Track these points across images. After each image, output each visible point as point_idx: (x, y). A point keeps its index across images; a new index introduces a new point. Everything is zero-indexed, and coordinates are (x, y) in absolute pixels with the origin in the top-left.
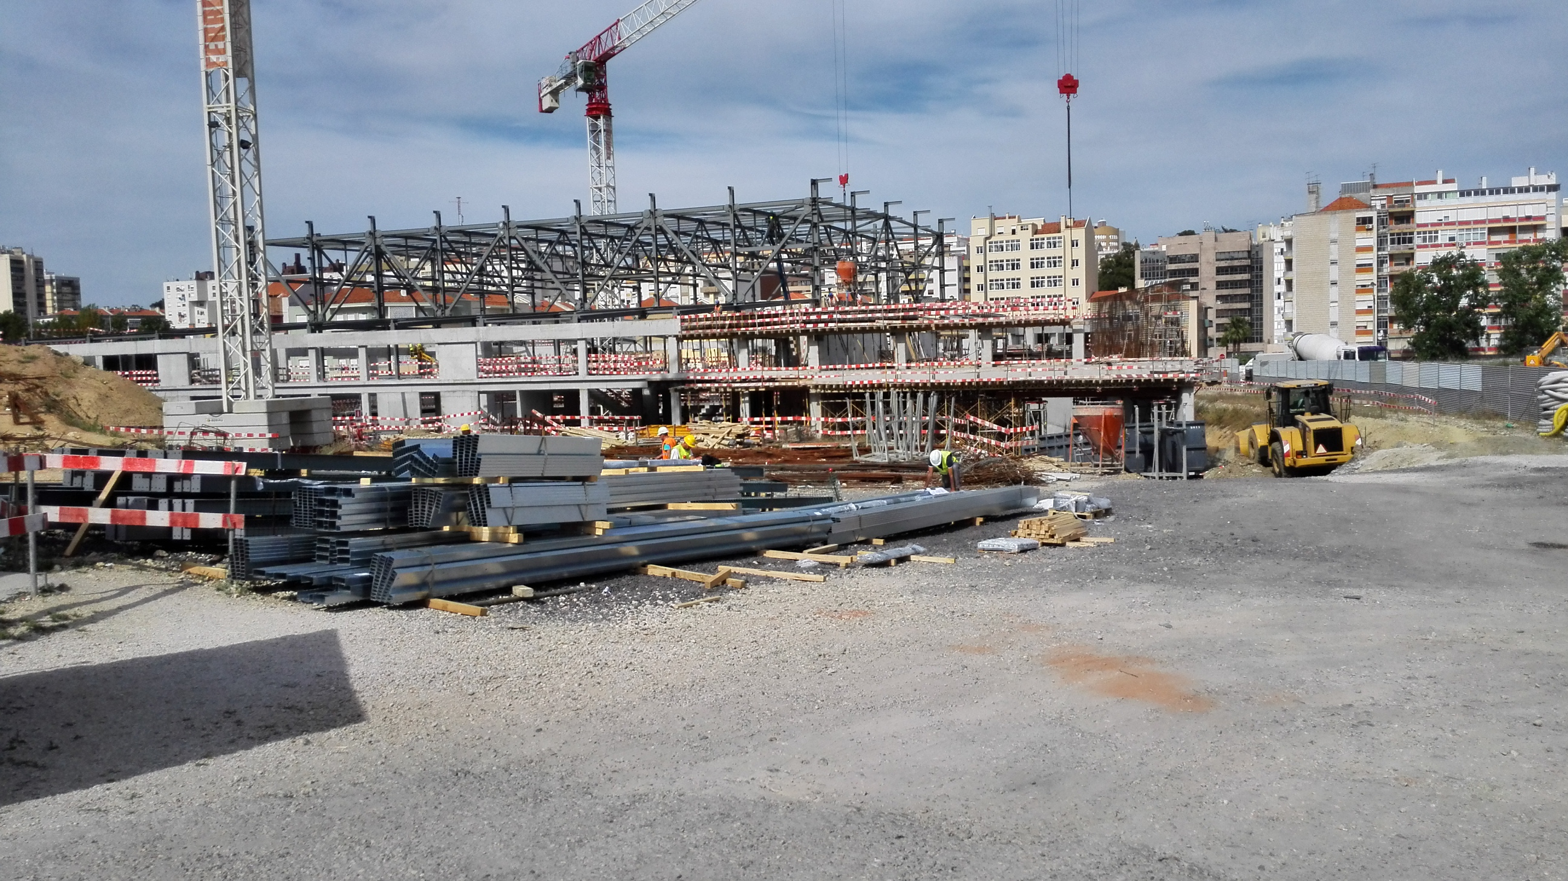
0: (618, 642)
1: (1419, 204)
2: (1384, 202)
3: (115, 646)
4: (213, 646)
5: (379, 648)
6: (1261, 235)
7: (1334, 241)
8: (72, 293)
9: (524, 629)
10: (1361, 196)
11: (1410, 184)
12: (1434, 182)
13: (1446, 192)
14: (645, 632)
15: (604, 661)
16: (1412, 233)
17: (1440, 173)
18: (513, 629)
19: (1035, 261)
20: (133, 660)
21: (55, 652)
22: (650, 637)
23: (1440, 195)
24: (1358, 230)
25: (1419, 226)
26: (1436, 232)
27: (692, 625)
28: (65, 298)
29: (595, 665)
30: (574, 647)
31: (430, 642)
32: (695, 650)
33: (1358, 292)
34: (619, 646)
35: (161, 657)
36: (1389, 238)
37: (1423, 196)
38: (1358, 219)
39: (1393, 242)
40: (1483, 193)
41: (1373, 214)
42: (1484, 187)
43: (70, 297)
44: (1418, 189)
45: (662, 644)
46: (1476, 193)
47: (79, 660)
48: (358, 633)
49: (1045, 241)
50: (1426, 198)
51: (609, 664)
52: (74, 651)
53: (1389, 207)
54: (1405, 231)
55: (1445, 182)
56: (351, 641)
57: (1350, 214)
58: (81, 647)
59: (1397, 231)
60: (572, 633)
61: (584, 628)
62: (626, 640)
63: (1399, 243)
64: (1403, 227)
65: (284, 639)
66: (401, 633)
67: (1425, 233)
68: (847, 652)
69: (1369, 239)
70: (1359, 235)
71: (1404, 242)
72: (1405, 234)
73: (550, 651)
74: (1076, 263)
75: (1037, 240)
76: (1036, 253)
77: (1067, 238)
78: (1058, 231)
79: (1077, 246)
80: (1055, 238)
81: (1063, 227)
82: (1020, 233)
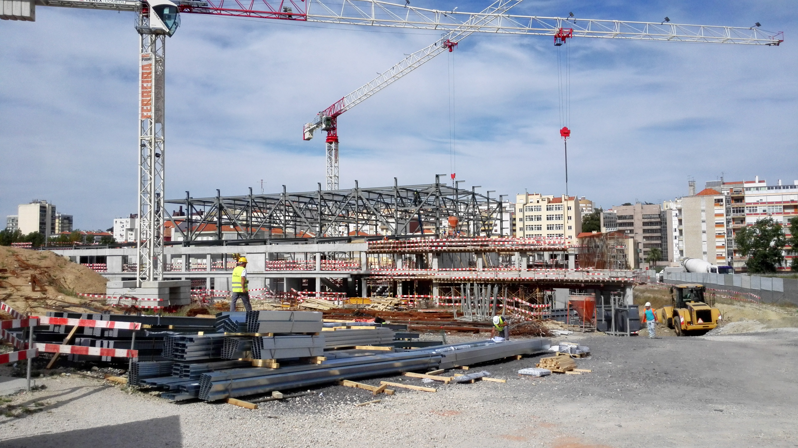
0: (325, 427)
1: (747, 193)
2: (728, 191)
3: (65, 422)
4: (115, 424)
5: (199, 428)
6: (665, 206)
7: (703, 211)
8: (69, 223)
9: (276, 418)
10: (717, 188)
11: (742, 183)
12: (754, 182)
13: (761, 187)
14: (340, 421)
15: (316, 439)
16: (744, 208)
17: (757, 177)
18: (270, 417)
19: (549, 217)
20: (74, 431)
21: (34, 426)
22: (342, 425)
23: (757, 188)
24: (715, 205)
25: (747, 204)
26: (756, 207)
27: (365, 417)
28: (65, 225)
29: (311, 442)
30: (301, 430)
31: (226, 425)
32: (365, 433)
33: (717, 237)
34: (325, 430)
35: (88, 430)
36: (732, 209)
37: (749, 189)
38: (715, 200)
39: (734, 212)
40: (780, 188)
41: (723, 198)
42: (780, 185)
43: (67, 225)
44: (746, 185)
45: (348, 429)
46: (776, 188)
47: (45, 431)
48: (190, 418)
49: (554, 207)
50: (750, 190)
51: (319, 441)
52: (44, 425)
53: (732, 194)
54: (740, 206)
55: (760, 182)
56: (186, 423)
57: (711, 197)
58: (48, 422)
59: (735, 206)
60: (301, 420)
61: (307, 418)
62: (329, 426)
63: (737, 212)
64: (739, 204)
65: (152, 420)
66: (212, 419)
67: (750, 207)
68: (446, 437)
69: (723, 210)
70: (716, 208)
71: (740, 212)
72: (740, 208)
73: (288, 432)
74: (570, 218)
75: (550, 206)
76: (549, 213)
77: (565, 206)
78: (561, 202)
79: (571, 209)
80: (559, 205)
81: (563, 200)
82: (541, 202)
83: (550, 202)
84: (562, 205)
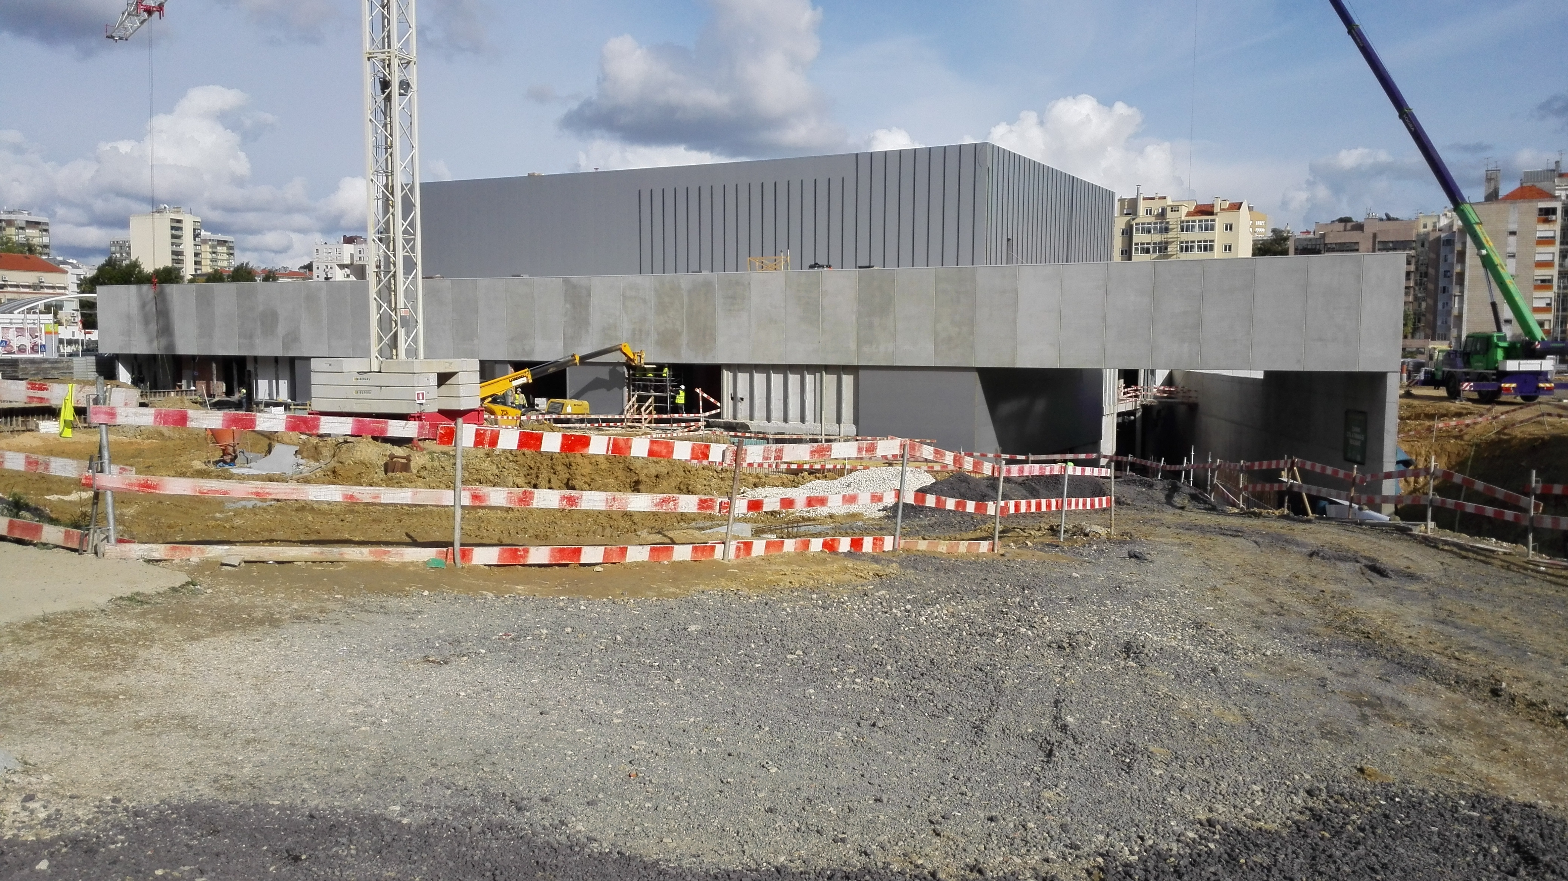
7: (1513, 233)
10: (1544, 185)
19: (1184, 244)
24: (1539, 221)
33: (1537, 288)
38: (1541, 210)
41: (1558, 205)
49: (1196, 224)
57: (1531, 204)
69: (1552, 231)
70: (1541, 227)
74: (1228, 248)
75: (1188, 222)
76: (1186, 236)
77: (1219, 221)
78: (1211, 213)
79: (1231, 229)
80: (1207, 221)
81: (1217, 209)
82: (1169, 215)
83: (1189, 214)
84: (1213, 220)
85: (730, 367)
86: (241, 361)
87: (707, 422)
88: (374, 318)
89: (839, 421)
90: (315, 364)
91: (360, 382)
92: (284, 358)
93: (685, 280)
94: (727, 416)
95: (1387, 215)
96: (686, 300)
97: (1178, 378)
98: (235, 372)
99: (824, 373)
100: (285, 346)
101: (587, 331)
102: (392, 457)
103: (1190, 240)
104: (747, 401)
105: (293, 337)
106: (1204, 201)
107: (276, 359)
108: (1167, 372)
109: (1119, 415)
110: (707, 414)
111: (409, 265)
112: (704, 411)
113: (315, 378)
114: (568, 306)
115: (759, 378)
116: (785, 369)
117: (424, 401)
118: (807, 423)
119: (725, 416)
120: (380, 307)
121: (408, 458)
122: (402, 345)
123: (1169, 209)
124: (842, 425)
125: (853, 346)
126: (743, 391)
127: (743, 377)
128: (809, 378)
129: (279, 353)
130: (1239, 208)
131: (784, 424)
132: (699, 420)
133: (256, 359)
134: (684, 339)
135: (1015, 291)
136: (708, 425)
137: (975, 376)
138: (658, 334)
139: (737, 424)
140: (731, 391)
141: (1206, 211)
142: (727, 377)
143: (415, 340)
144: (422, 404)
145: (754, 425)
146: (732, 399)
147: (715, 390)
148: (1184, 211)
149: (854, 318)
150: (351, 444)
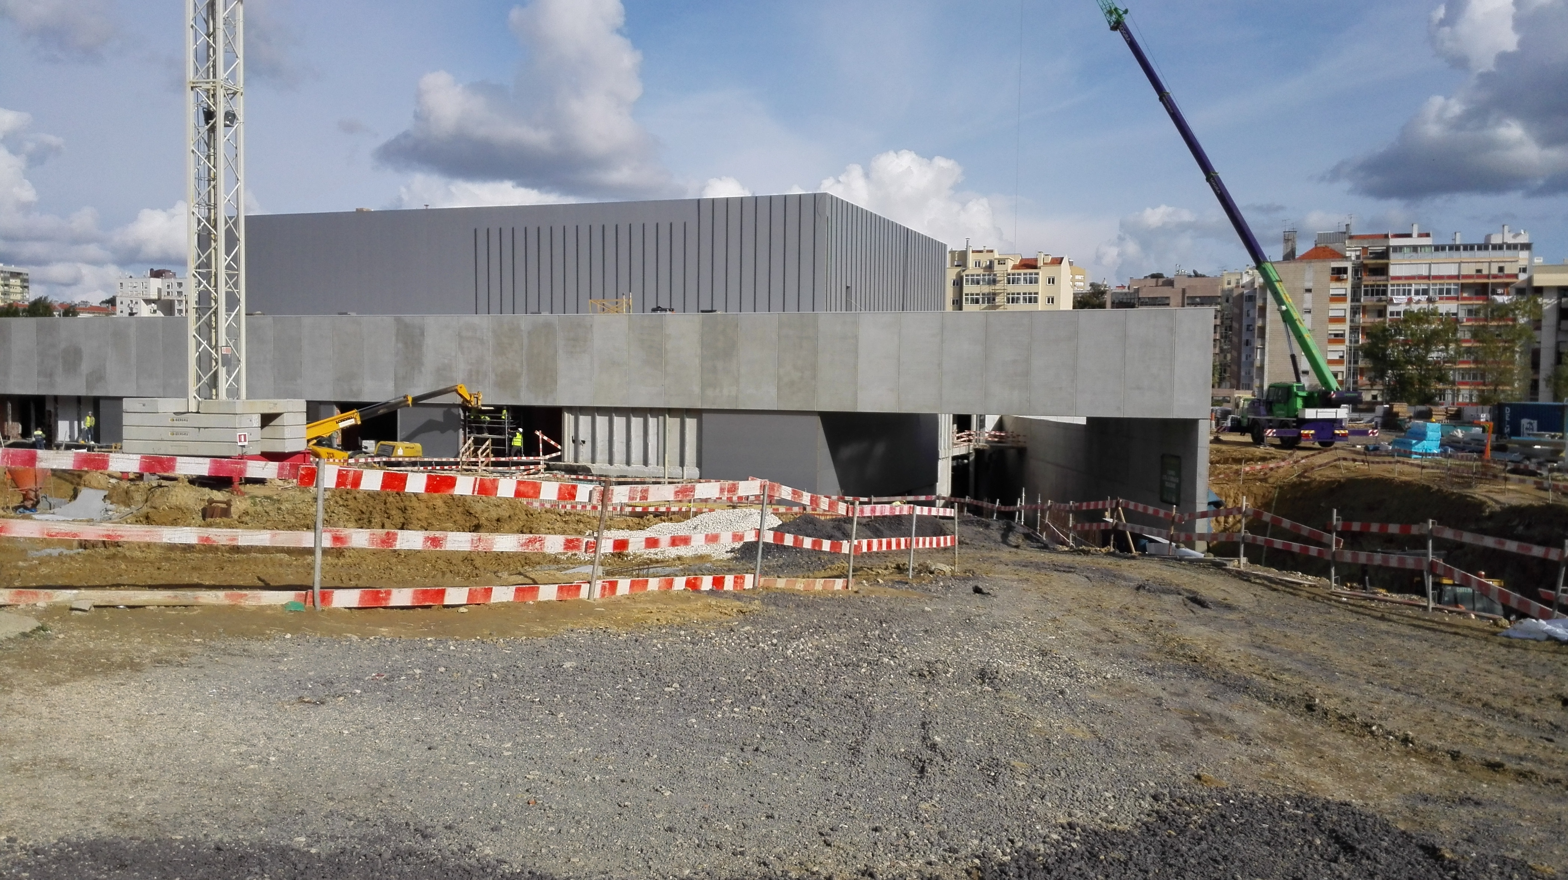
1: (1393, 256)
2: (1358, 253)
7: (1309, 291)
10: (1337, 246)
11: (1386, 236)
12: (1409, 236)
13: (1421, 246)
16: (1386, 286)
17: (1416, 227)
19: (1011, 296)
23: (1415, 248)
24: (1332, 280)
25: (1394, 278)
26: (1410, 285)
33: (1331, 342)
36: (1363, 288)
37: (1398, 249)
38: (1334, 269)
39: (1366, 293)
40: (1457, 248)
41: (1349, 265)
42: (1458, 242)
44: (1394, 242)
46: (1451, 248)
49: (1022, 277)
50: (1400, 251)
53: (1364, 258)
54: (1378, 283)
55: (1420, 235)
57: (1325, 264)
59: (1371, 283)
63: (1372, 295)
64: (1379, 280)
67: (1398, 285)
70: (1333, 284)
71: (1377, 294)
72: (1379, 286)
74: (1051, 300)
75: (1013, 274)
76: (1012, 288)
77: (1043, 274)
78: (1035, 267)
79: (1053, 283)
80: (1031, 274)
81: (1040, 263)
82: (997, 268)
83: (1014, 267)
84: (1037, 274)
85: (571, 409)
86: (39, 401)
87: (547, 465)
88: (193, 356)
89: (682, 464)
90: (127, 404)
91: (176, 423)
92: (87, 398)
93: (525, 321)
94: (568, 459)
95: (1195, 272)
96: (525, 341)
97: (1008, 424)
98: (33, 413)
99: (667, 416)
100: (89, 385)
101: (421, 372)
102: (211, 501)
103: (1016, 292)
104: (588, 444)
105: (98, 376)
106: (1029, 255)
107: (79, 400)
108: (997, 417)
109: (954, 458)
110: (548, 457)
111: (232, 301)
112: (544, 454)
113: (127, 419)
114: (400, 345)
115: (602, 421)
116: (628, 412)
117: (246, 443)
118: (650, 466)
119: (566, 459)
120: (199, 344)
121: (228, 503)
122: (223, 384)
123: (996, 262)
124: (685, 468)
125: (697, 390)
126: (584, 433)
127: (585, 421)
128: (652, 421)
129: (82, 392)
130: (1060, 263)
131: (626, 467)
132: (539, 463)
133: (56, 398)
134: (524, 381)
135: (856, 337)
136: (548, 468)
137: (817, 420)
138: (496, 375)
139: (579, 467)
140: (572, 434)
141: (1030, 264)
142: (568, 419)
143: (237, 380)
144: (243, 446)
145: (596, 468)
146: (574, 441)
147: (557, 434)
148: (1010, 264)
149: (697, 361)
150: (166, 489)
